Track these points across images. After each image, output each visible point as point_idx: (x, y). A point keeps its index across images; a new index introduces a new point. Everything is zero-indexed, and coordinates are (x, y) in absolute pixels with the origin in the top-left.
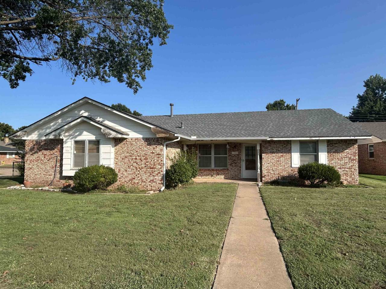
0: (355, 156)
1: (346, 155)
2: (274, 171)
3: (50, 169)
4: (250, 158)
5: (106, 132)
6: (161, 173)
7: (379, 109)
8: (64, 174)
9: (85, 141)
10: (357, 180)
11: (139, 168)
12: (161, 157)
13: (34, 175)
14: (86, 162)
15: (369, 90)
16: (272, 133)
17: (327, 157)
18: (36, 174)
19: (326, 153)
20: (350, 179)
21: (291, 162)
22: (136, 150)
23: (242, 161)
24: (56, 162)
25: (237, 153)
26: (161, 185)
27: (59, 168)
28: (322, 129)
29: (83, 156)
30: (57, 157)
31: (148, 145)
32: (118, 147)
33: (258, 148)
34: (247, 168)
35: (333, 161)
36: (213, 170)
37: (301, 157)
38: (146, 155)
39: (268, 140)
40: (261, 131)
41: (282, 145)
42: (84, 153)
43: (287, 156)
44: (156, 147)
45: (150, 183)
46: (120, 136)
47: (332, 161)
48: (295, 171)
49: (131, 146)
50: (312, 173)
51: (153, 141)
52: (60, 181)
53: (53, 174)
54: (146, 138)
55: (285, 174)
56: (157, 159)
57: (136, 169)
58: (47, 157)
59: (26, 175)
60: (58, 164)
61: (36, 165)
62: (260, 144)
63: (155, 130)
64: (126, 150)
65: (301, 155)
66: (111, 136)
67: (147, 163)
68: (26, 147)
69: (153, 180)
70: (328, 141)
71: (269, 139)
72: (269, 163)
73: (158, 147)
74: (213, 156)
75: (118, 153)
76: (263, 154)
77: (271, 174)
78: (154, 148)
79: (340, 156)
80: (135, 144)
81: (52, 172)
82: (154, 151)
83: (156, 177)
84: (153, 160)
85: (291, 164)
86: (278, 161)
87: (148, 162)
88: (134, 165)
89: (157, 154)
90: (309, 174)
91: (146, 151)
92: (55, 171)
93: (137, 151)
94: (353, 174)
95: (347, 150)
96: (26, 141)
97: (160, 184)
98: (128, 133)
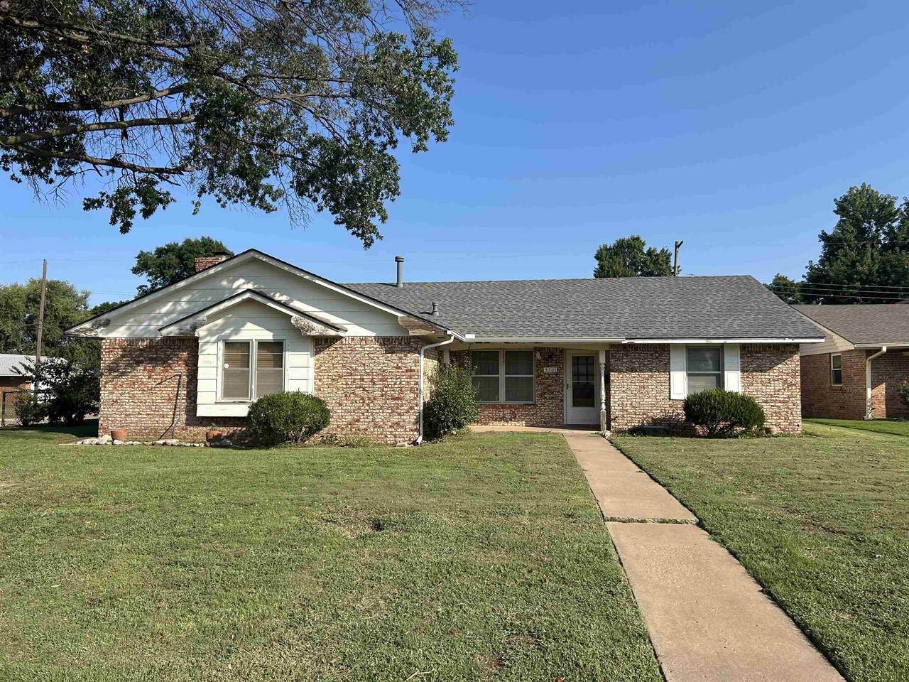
0: (794, 377)
1: (776, 374)
2: (634, 407)
3: (163, 403)
4: (583, 381)
5: (303, 323)
6: (416, 408)
7: (870, 270)
8: (201, 412)
9: (249, 343)
10: (798, 426)
11: (369, 399)
12: (416, 377)
13: (123, 416)
14: (253, 387)
15: (847, 223)
16: (631, 329)
17: (740, 379)
18: (128, 413)
19: (739, 372)
20: (784, 423)
21: (670, 389)
22: (363, 362)
23: (565, 388)
24: (178, 388)
25: (554, 370)
26: (415, 433)
27: (185, 401)
28: (732, 323)
29: (246, 376)
30: (180, 376)
31: (387, 352)
32: (321, 356)
33: (602, 360)
34: (575, 404)
35: (753, 388)
36: (503, 407)
37: (689, 380)
38: (384, 372)
39: (623, 342)
40: (609, 324)
41: (652, 355)
42: (248, 367)
43: (662, 377)
44: (406, 356)
45: (393, 430)
46: (332, 333)
47: (750, 388)
48: (677, 408)
49: (350, 353)
50: (711, 409)
51: (400, 344)
52: (186, 429)
53: (171, 413)
54: (385, 338)
55: (657, 413)
56: (406, 380)
57: (361, 401)
58: (155, 377)
59: (104, 417)
60: (183, 392)
61: (128, 393)
62: (606, 351)
63: (406, 321)
64: (340, 362)
65: (689, 375)
66: (313, 333)
67: (385, 389)
68: (104, 353)
69: (398, 424)
70: (743, 346)
71: (626, 342)
72: (624, 391)
73: (409, 355)
74: (502, 376)
75: (324, 368)
76: (612, 373)
77: (629, 413)
78: (400, 358)
79: (766, 377)
80: (361, 349)
81: (167, 409)
82: (400, 365)
83: (405, 417)
84: (398, 383)
85: (670, 394)
86: (644, 388)
87: (388, 385)
88: (357, 393)
89: (407, 371)
90: (706, 410)
91: (384, 363)
92: (175, 406)
93: (364, 365)
94: (792, 414)
95: (780, 366)
96: (103, 341)
97: (412, 430)
98: (346, 326)
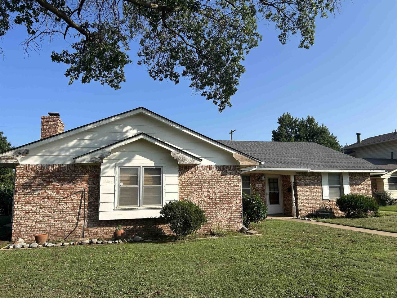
0: (369, 188)
2: (308, 204)
3: (68, 212)
4: (273, 191)
5: (179, 156)
8: (103, 217)
9: (138, 169)
11: (213, 204)
12: (240, 190)
13: (34, 223)
17: (349, 189)
19: (349, 185)
21: (322, 194)
22: (209, 181)
23: (266, 195)
25: (261, 185)
26: (241, 224)
31: (222, 175)
32: (182, 177)
33: (292, 180)
34: (271, 203)
38: (221, 187)
41: (314, 177)
42: (137, 185)
43: (318, 188)
44: (233, 177)
45: (228, 223)
47: (354, 193)
49: (200, 176)
51: (229, 170)
52: (88, 230)
53: (76, 219)
54: (220, 167)
55: (318, 207)
56: (234, 192)
57: (208, 205)
58: (62, 193)
61: (39, 206)
64: (195, 181)
65: (329, 187)
67: (222, 198)
68: (18, 176)
69: (230, 219)
70: (350, 173)
72: (303, 196)
73: (235, 177)
75: (184, 185)
76: (298, 187)
77: (306, 207)
78: (230, 179)
80: (206, 173)
81: (73, 216)
82: (230, 182)
83: (234, 215)
84: (229, 194)
85: (323, 197)
86: (312, 194)
88: (205, 200)
89: (234, 186)
91: (220, 182)
92: (79, 213)
96: (18, 166)
97: (239, 223)
